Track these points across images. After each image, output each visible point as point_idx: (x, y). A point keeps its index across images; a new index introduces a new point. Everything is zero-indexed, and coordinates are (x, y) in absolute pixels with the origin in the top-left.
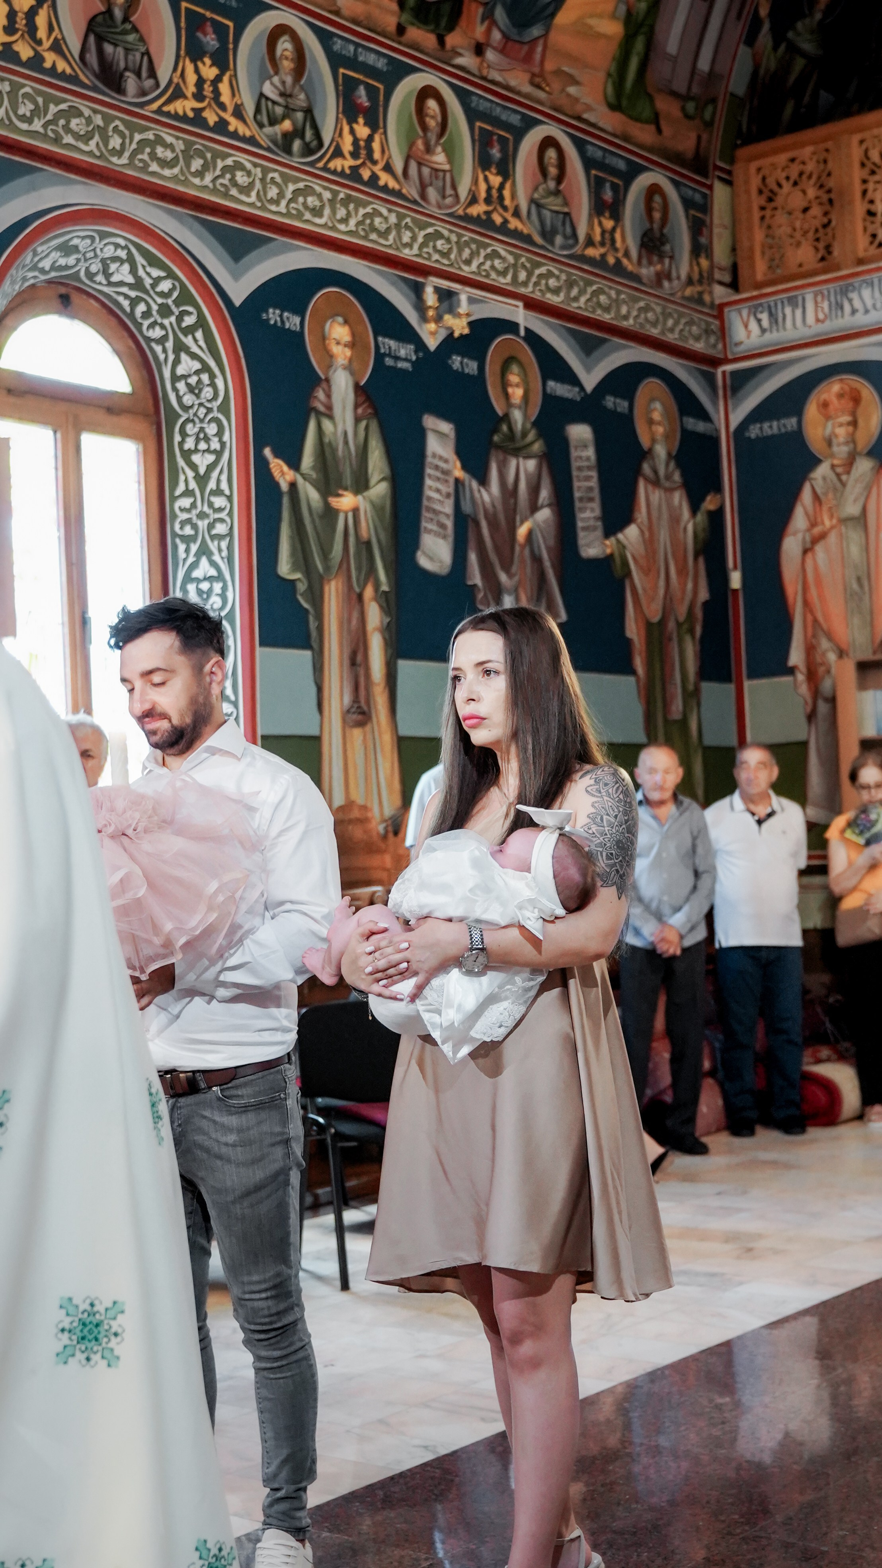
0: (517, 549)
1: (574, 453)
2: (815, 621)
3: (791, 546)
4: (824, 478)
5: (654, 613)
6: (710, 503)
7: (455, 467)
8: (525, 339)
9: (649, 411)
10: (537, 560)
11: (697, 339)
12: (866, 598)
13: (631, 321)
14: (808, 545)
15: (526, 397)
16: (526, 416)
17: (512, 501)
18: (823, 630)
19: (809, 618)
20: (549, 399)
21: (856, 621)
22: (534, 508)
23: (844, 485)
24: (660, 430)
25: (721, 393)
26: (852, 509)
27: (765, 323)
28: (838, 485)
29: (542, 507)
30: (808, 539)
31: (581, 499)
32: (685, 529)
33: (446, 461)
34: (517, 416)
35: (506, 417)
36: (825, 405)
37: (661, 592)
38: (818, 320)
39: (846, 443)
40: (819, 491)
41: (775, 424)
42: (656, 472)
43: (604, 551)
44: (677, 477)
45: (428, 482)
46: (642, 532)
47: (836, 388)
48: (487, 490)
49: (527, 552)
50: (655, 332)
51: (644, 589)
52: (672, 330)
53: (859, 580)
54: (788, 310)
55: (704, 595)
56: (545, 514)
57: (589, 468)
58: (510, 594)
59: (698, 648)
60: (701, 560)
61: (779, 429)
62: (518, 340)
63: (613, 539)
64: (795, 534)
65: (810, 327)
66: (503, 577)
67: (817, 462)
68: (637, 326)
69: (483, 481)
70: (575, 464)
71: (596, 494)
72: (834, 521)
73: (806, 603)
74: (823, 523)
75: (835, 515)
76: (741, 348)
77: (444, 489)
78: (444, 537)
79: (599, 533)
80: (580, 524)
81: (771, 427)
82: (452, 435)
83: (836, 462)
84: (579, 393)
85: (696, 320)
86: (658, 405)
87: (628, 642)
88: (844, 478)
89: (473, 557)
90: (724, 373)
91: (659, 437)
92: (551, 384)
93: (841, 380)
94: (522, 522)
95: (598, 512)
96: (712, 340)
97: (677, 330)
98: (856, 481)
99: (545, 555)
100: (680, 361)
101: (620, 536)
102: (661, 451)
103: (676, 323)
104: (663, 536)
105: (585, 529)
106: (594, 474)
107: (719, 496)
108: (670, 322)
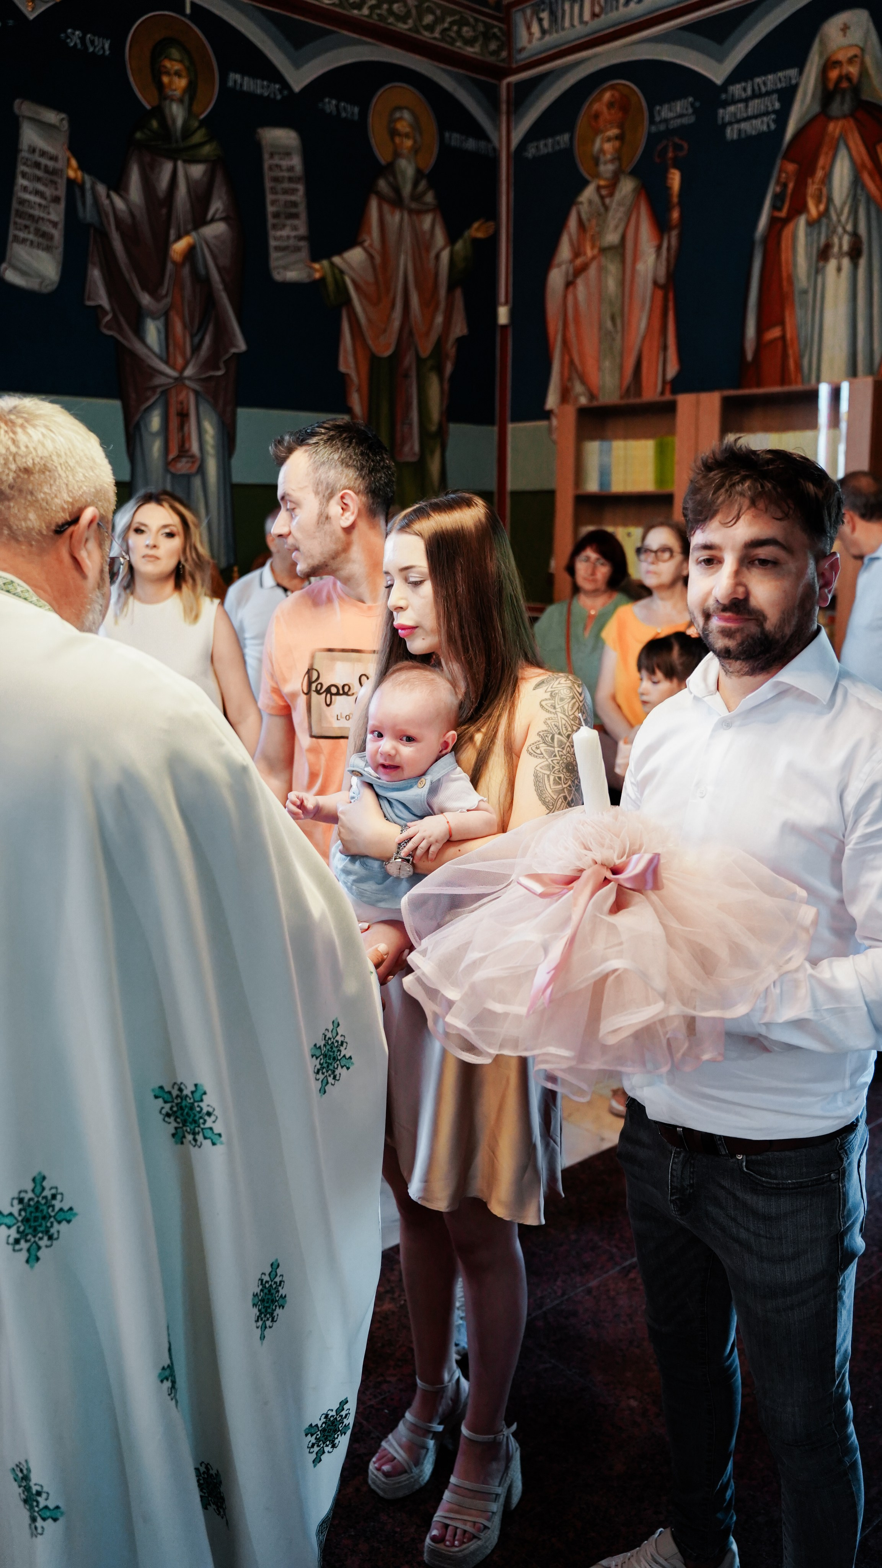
0: (170, 266)
1: (267, 162)
2: (572, 362)
3: (556, 278)
4: (590, 202)
5: (385, 347)
6: (477, 231)
7: (69, 164)
8: (191, 17)
9: (392, 121)
10: (202, 281)
11: (470, 42)
12: (618, 337)
13: (365, 11)
14: (571, 278)
15: (191, 89)
16: (190, 114)
17: (164, 211)
18: (577, 372)
19: (567, 358)
20: (228, 95)
21: (607, 364)
22: (199, 220)
23: (606, 208)
24: (409, 143)
25: (504, 107)
26: (612, 238)
27: (546, 24)
28: (602, 210)
29: (213, 220)
30: (571, 271)
31: (276, 215)
32: (437, 257)
33: (54, 158)
34: (177, 112)
35: (159, 112)
36: (597, 116)
37: (396, 324)
38: (594, 15)
39: (612, 161)
40: (584, 216)
41: (550, 141)
42: (397, 190)
43: (309, 276)
44: (429, 198)
45: (21, 181)
46: (371, 257)
47: (607, 96)
48: (121, 196)
49: (186, 271)
50: (403, 27)
51: (369, 320)
52: (430, 28)
53: (613, 319)
54: (567, 6)
55: (459, 329)
56: (216, 230)
57: (291, 180)
58: (154, 318)
59: (446, 386)
60: (458, 294)
61: (553, 146)
62: (183, 19)
63: (325, 263)
64: (559, 265)
65: (586, 23)
66: (146, 299)
67: (585, 183)
68: (375, 17)
69: (118, 185)
70: (268, 174)
71: (302, 209)
72: (596, 251)
73: (565, 342)
74: (585, 254)
75: (598, 244)
76: (524, 55)
77: (48, 192)
78: (48, 249)
79: (304, 254)
80: (273, 243)
81: (546, 145)
82: (65, 125)
83: (602, 183)
84: (281, 91)
85: (471, 20)
86: (406, 115)
87: (343, 379)
88: (607, 201)
89: (95, 274)
90: (509, 84)
91: (405, 151)
92: (234, 77)
93: (612, 87)
94: (179, 238)
95: (303, 230)
96: (493, 46)
97: (438, 29)
98: (620, 204)
99: (215, 276)
100: (442, 66)
101: (337, 260)
102: (407, 168)
103: (438, 20)
104: (404, 262)
105: (277, 249)
106: (301, 188)
107: (491, 223)
108: (429, 19)
